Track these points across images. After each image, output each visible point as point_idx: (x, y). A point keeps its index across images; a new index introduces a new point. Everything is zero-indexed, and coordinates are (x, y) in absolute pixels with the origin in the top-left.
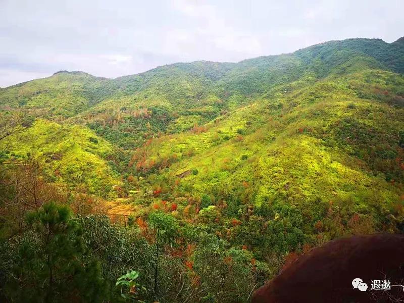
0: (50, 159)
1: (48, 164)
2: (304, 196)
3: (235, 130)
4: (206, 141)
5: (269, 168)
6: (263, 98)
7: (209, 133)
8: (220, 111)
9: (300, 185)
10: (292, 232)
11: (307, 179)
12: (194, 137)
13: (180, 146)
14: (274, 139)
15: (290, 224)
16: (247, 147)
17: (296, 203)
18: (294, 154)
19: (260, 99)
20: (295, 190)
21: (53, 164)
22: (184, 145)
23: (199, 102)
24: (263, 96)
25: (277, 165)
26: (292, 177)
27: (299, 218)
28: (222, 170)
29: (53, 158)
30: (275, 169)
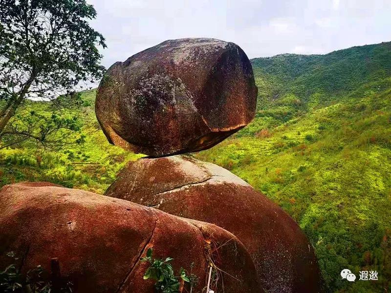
0: (113, 161)
1: (111, 166)
2: (358, 219)
3: (303, 135)
4: (267, 148)
5: (324, 183)
6: (350, 96)
7: (272, 139)
8: (297, 111)
9: (357, 207)
10: (334, 260)
11: (366, 199)
12: (256, 143)
13: (238, 152)
14: (342, 148)
15: (333, 251)
16: (309, 157)
17: (347, 227)
18: (357, 169)
19: (345, 98)
20: (349, 211)
21: (116, 166)
22: (243, 151)
23: (273, 102)
24: (350, 95)
25: (334, 181)
26: (349, 196)
27: (347, 245)
28: (273, 182)
29: (116, 161)
30: (332, 185)
